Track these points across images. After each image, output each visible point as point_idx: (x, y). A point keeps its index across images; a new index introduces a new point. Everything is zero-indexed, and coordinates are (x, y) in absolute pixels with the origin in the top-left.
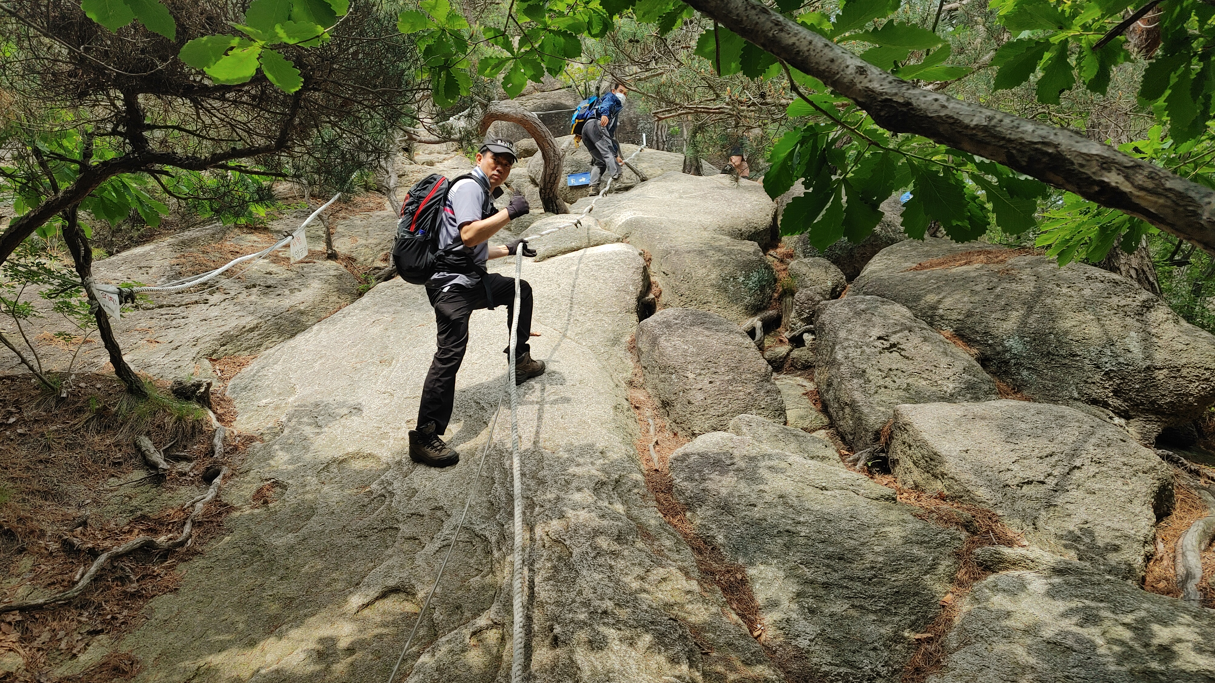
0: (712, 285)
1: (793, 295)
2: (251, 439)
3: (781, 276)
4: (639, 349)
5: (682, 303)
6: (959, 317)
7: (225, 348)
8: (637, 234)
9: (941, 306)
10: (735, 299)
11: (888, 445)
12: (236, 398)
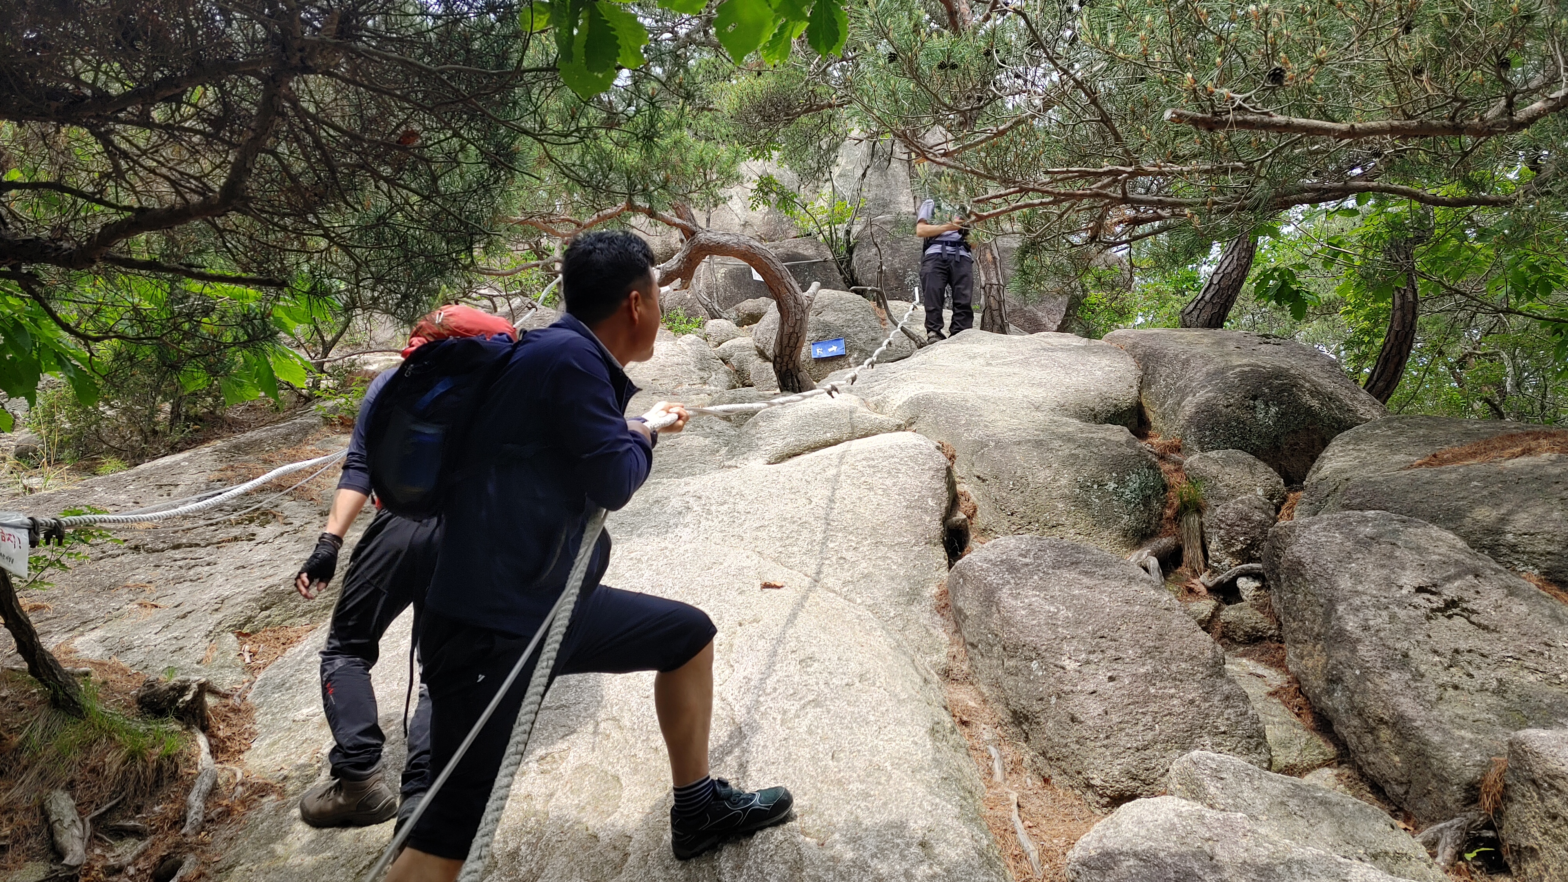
0: (1064, 497)
1: (1199, 510)
2: (263, 790)
3: (1172, 480)
4: (960, 611)
5: (1014, 528)
6: (1551, 548)
7: (267, 613)
8: (929, 418)
9: (1508, 528)
10: (1104, 520)
11: (1499, 812)
12: (260, 706)
